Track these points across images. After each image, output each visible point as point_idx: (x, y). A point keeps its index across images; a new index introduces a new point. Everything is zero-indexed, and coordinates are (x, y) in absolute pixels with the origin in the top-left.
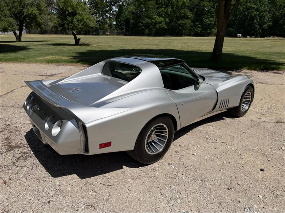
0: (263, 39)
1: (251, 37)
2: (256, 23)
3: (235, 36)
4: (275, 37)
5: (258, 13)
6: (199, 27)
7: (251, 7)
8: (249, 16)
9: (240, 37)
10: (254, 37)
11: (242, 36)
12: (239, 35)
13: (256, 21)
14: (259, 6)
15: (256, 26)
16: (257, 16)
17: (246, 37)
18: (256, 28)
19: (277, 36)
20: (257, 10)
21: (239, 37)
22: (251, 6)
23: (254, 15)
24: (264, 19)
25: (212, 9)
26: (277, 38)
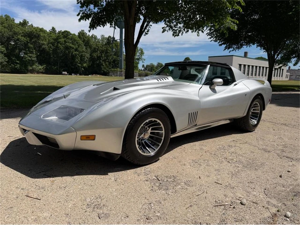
0: (86, 76)
1: (76, 75)
2: (78, 62)
3: (61, 74)
4: (97, 75)
5: (78, 53)
6: (17, 63)
7: (71, 47)
8: (70, 55)
9: (67, 75)
10: (79, 74)
11: (68, 74)
12: (64, 72)
13: (77, 60)
14: (77, 46)
15: (79, 65)
16: (78, 55)
17: (72, 75)
18: (78, 66)
19: (98, 74)
20: (76, 50)
21: (65, 75)
22: (70, 45)
23: (75, 54)
24: (84, 59)
25: (29, 44)
26: (98, 76)
